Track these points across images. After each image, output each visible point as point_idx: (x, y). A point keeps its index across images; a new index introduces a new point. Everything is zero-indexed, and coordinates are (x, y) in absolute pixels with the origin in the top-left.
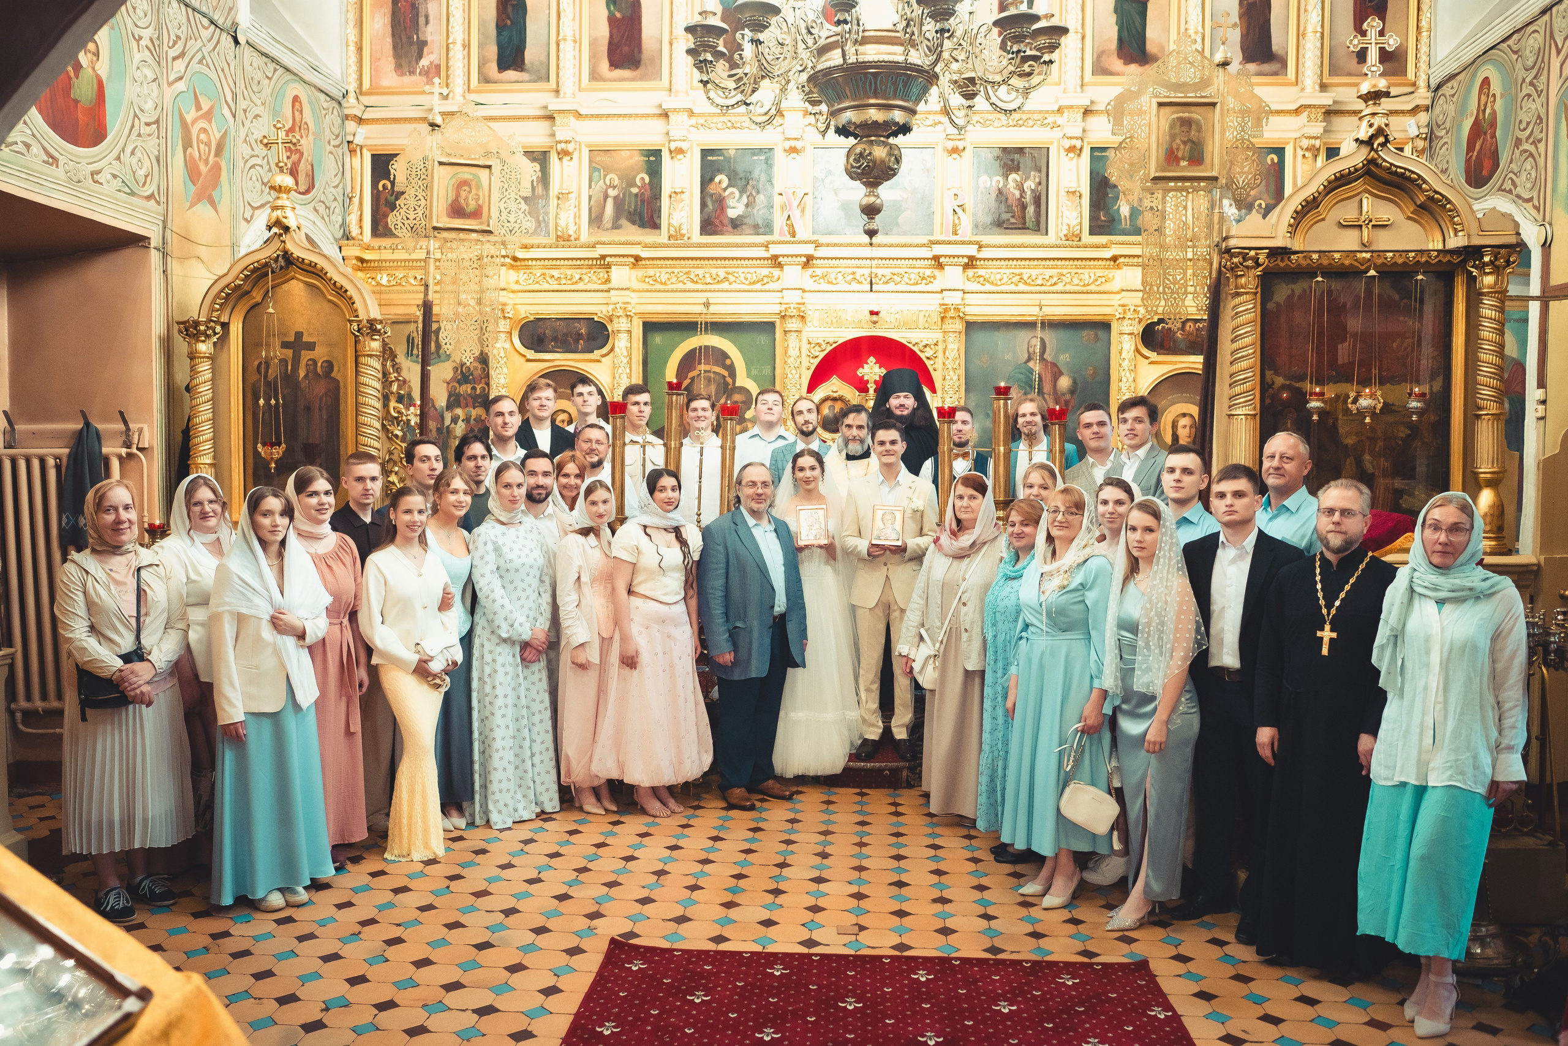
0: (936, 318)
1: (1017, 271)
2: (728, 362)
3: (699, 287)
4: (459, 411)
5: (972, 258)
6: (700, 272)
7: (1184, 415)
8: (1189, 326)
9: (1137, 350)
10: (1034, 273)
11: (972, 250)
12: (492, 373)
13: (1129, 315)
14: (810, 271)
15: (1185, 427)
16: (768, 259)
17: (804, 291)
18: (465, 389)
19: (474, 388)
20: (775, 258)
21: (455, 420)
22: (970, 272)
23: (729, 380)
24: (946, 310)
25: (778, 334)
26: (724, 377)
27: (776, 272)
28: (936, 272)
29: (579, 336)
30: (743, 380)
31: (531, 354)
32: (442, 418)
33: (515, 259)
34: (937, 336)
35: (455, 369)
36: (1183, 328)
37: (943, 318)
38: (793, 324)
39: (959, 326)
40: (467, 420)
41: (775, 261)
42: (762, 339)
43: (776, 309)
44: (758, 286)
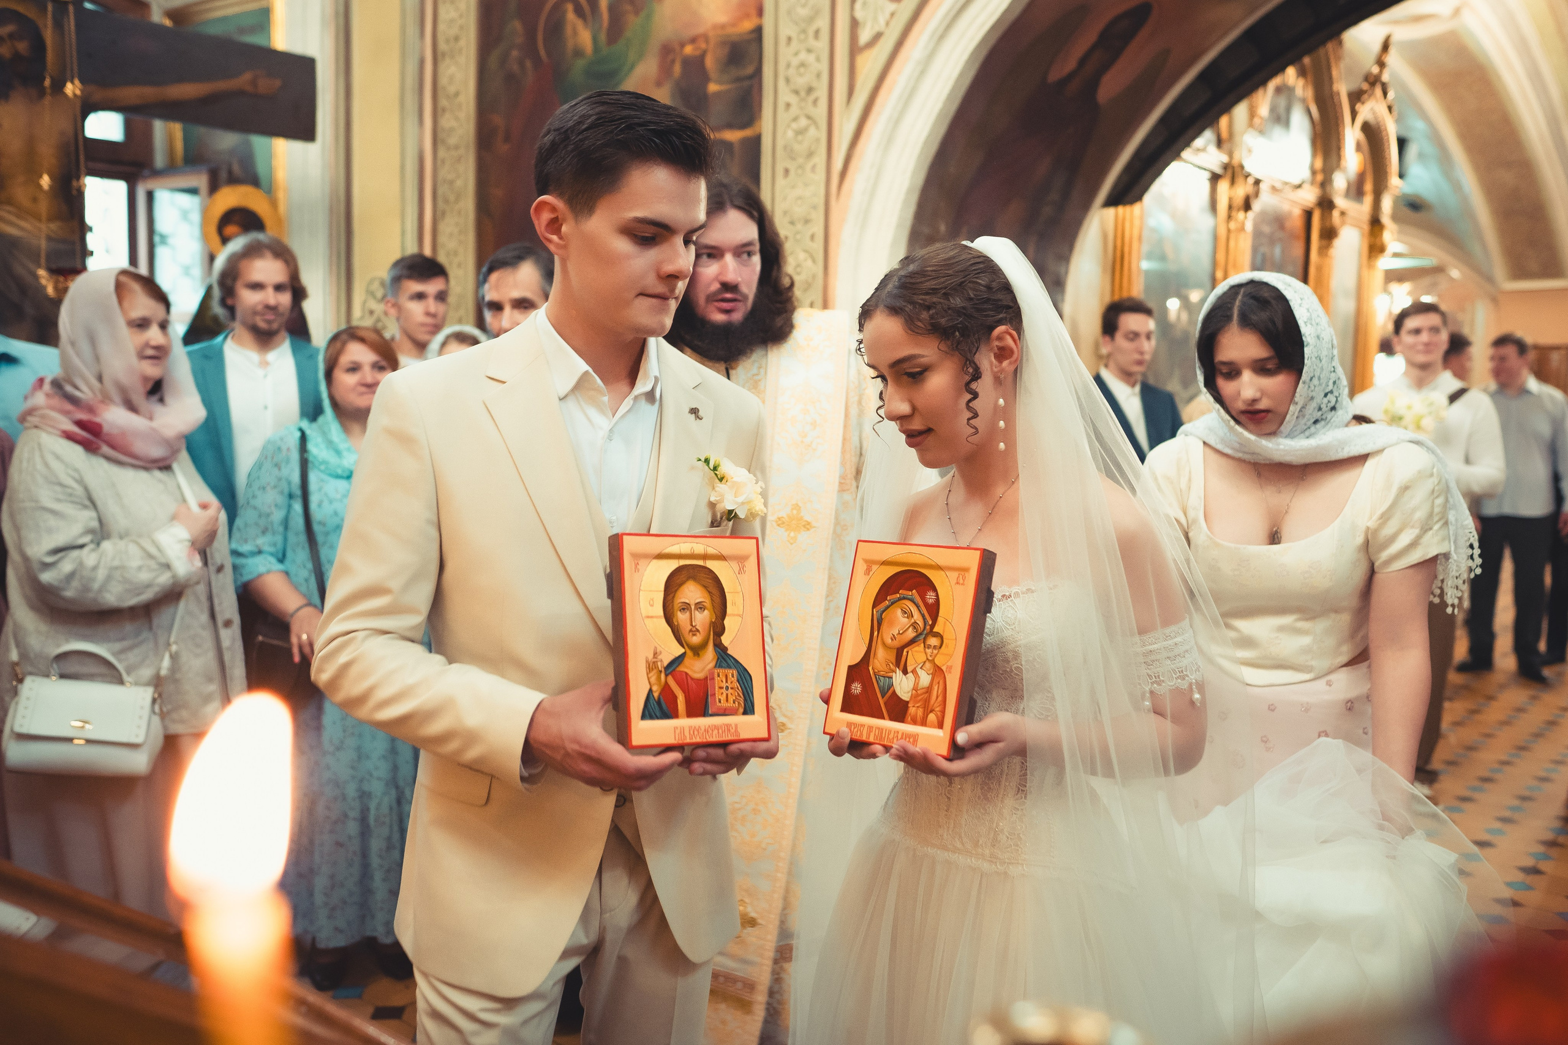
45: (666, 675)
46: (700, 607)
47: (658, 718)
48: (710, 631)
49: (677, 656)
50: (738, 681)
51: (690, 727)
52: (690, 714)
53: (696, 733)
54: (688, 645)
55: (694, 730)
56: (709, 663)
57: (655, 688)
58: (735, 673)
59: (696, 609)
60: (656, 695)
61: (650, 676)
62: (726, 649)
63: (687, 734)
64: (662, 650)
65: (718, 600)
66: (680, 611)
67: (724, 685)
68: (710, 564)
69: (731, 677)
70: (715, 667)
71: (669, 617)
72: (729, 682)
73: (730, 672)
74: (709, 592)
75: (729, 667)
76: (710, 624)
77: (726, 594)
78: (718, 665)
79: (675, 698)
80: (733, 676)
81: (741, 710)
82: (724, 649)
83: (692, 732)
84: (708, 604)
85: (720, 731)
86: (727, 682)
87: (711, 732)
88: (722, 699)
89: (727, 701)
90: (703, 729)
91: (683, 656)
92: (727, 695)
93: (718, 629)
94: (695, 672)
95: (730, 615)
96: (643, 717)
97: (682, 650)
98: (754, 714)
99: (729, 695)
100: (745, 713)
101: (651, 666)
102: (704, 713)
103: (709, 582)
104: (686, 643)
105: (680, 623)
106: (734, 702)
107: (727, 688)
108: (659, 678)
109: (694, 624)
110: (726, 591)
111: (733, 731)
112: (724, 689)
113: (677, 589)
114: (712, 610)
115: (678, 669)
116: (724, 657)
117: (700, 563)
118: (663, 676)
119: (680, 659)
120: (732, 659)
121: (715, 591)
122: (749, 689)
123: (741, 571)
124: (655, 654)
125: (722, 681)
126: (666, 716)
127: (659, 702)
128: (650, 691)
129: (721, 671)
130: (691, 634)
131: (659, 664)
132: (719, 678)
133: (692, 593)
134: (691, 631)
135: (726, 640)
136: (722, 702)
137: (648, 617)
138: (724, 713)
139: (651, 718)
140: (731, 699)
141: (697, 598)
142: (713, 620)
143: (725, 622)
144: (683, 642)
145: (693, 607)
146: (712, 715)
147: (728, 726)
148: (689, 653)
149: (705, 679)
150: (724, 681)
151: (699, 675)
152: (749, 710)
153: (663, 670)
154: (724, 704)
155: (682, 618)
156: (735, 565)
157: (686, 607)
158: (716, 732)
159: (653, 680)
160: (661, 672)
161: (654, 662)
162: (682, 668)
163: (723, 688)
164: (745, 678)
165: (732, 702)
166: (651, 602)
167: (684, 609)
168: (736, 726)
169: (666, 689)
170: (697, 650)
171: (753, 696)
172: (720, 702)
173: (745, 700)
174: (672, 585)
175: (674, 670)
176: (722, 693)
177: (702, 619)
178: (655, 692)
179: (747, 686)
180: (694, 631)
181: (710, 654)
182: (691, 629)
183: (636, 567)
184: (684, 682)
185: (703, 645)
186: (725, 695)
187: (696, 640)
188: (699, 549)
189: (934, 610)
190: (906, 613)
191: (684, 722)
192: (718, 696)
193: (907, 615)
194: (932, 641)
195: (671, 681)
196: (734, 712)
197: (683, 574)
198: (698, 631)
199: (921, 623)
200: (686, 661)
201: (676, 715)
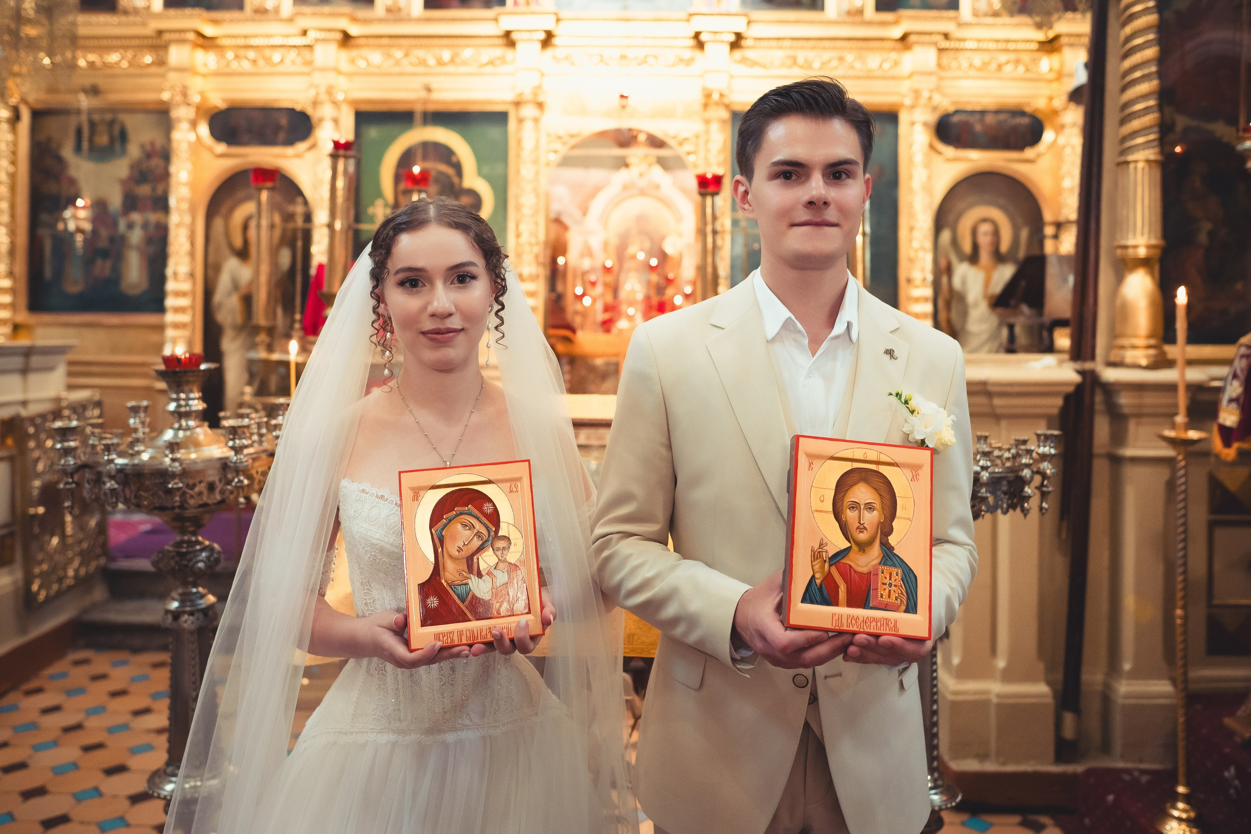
0: (698, 107)
1: (792, 53)
2: (454, 159)
3: (420, 69)
4: (136, 217)
5: (739, 36)
6: (420, 53)
7: (985, 220)
8: (990, 119)
9: (932, 147)
10: (811, 55)
11: (739, 25)
12: (173, 169)
13: (923, 101)
14: (549, 51)
15: (985, 234)
16: (498, 37)
17: (543, 75)
18: (144, 190)
19: (154, 190)
20: (508, 34)
21: (130, 226)
22: (738, 54)
23: (456, 180)
24: (708, 96)
25: (512, 124)
26: (448, 177)
27: (509, 53)
28: (697, 53)
29: (278, 128)
30: (472, 180)
31: (221, 148)
32: (115, 224)
33: (200, 35)
34: (697, 126)
35: (132, 167)
36: (982, 121)
37: (706, 106)
38: (528, 111)
39: (725, 115)
40: (145, 226)
41: (508, 39)
42: (493, 132)
43: (510, 96)
44: (489, 69)
45: (830, 566)
46: (870, 507)
47: (818, 604)
48: (878, 529)
49: (842, 549)
50: (902, 580)
51: (848, 616)
52: (850, 604)
53: (854, 622)
54: (854, 541)
55: (851, 619)
56: (875, 559)
57: (817, 576)
58: (900, 571)
59: (866, 509)
60: (818, 582)
61: (813, 564)
62: (893, 548)
63: (844, 622)
64: (828, 542)
65: (888, 502)
66: (849, 508)
67: (887, 581)
68: (883, 469)
69: (895, 575)
70: (880, 564)
71: (837, 514)
72: (893, 579)
73: (894, 571)
74: (880, 495)
75: (894, 566)
76: (878, 525)
77: (897, 498)
78: (883, 562)
79: (837, 587)
80: (897, 575)
81: (903, 608)
82: (891, 549)
83: (849, 621)
84: (877, 504)
85: (879, 624)
86: (890, 579)
87: (869, 623)
88: (884, 594)
89: (889, 597)
90: (861, 619)
91: (848, 550)
92: (890, 591)
93: (886, 529)
94: (858, 565)
96: (803, 601)
97: (848, 545)
98: (916, 613)
99: (892, 592)
100: (907, 611)
101: (816, 555)
102: (864, 605)
103: (881, 486)
104: (852, 537)
105: (848, 519)
106: (896, 599)
107: (890, 585)
108: (823, 567)
109: (862, 522)
110: (897, 495)
111: (892, 626)
112: (888, 585)
113: (848, 489)
114: (881, 512)
115: (844, 561)
116: (889, 555)
117: (873, 467)
118: (827, 565)
119: (845, 553)
120: (896, 558)
121: (887, 496)
122: (912, 589)
123: (914, 478)
124: (821, 545)
125: (886, 578)
126: (825, 602)
127: (820, 589)
128: (813, 577)
129: (886, 568)
130: (858, 531)
131: (824, 554)
132: (882, 575)
133: (862, 493)
134: (858, 528)
135: (892, 540)
136: (884, 597)
137: (817, 511)
138: (886, 608)
139: (812, 602)
140: (893, 596)
141: (868, 499)
142: (882, 521)
143: (894, 524)
144: (850, 537)
145: (862, 507)
146: (872, 608)
147: (887, 620)
148: (855, 548)
149: (868, 573)
150: (888, 578)
151: (864, 570)
152: (912, 608)
153: (827, 560)
154: (885, 599)
155: (850, 515)
156: (908, 473)
157: (855, 506)
158: (874, 624)
159: (816, 567)
160: (825, 561)
161: (819, 552)
162: (845, 561)
163: (886, 584)
164: (910, 579)
165: (894, 599)
166: (822, 498)
167: (853, 507)
168: (896, 621)
169: (829, 577)
170: (863, 547)
171: (917, 597)
172: (882, 597)
173: (908, 598)
174: (843, 485)
175: (838, 561)
176: (885, 589)
177: (871, 518)
178: (818, 579)
179: (911, 586)
180: (862, 528)
181: (876, 551)
182: (859, 526)
183: (810, 466)
184: (847, 573)
185: (870, 543)
186: (887, 591)
187: (863, 537)
188: (872, 455)
189: (494, 518)
190: (467, 526)
191: (843, 610)
192: (880, 592)
193: (468, 528)
194: (501, 544)
195: (834, 571)
196: (895, 609)
197: (855, 476)
198: (865, 528)
199: (484, 531)
200: (852, 555)
201: (835, 603)
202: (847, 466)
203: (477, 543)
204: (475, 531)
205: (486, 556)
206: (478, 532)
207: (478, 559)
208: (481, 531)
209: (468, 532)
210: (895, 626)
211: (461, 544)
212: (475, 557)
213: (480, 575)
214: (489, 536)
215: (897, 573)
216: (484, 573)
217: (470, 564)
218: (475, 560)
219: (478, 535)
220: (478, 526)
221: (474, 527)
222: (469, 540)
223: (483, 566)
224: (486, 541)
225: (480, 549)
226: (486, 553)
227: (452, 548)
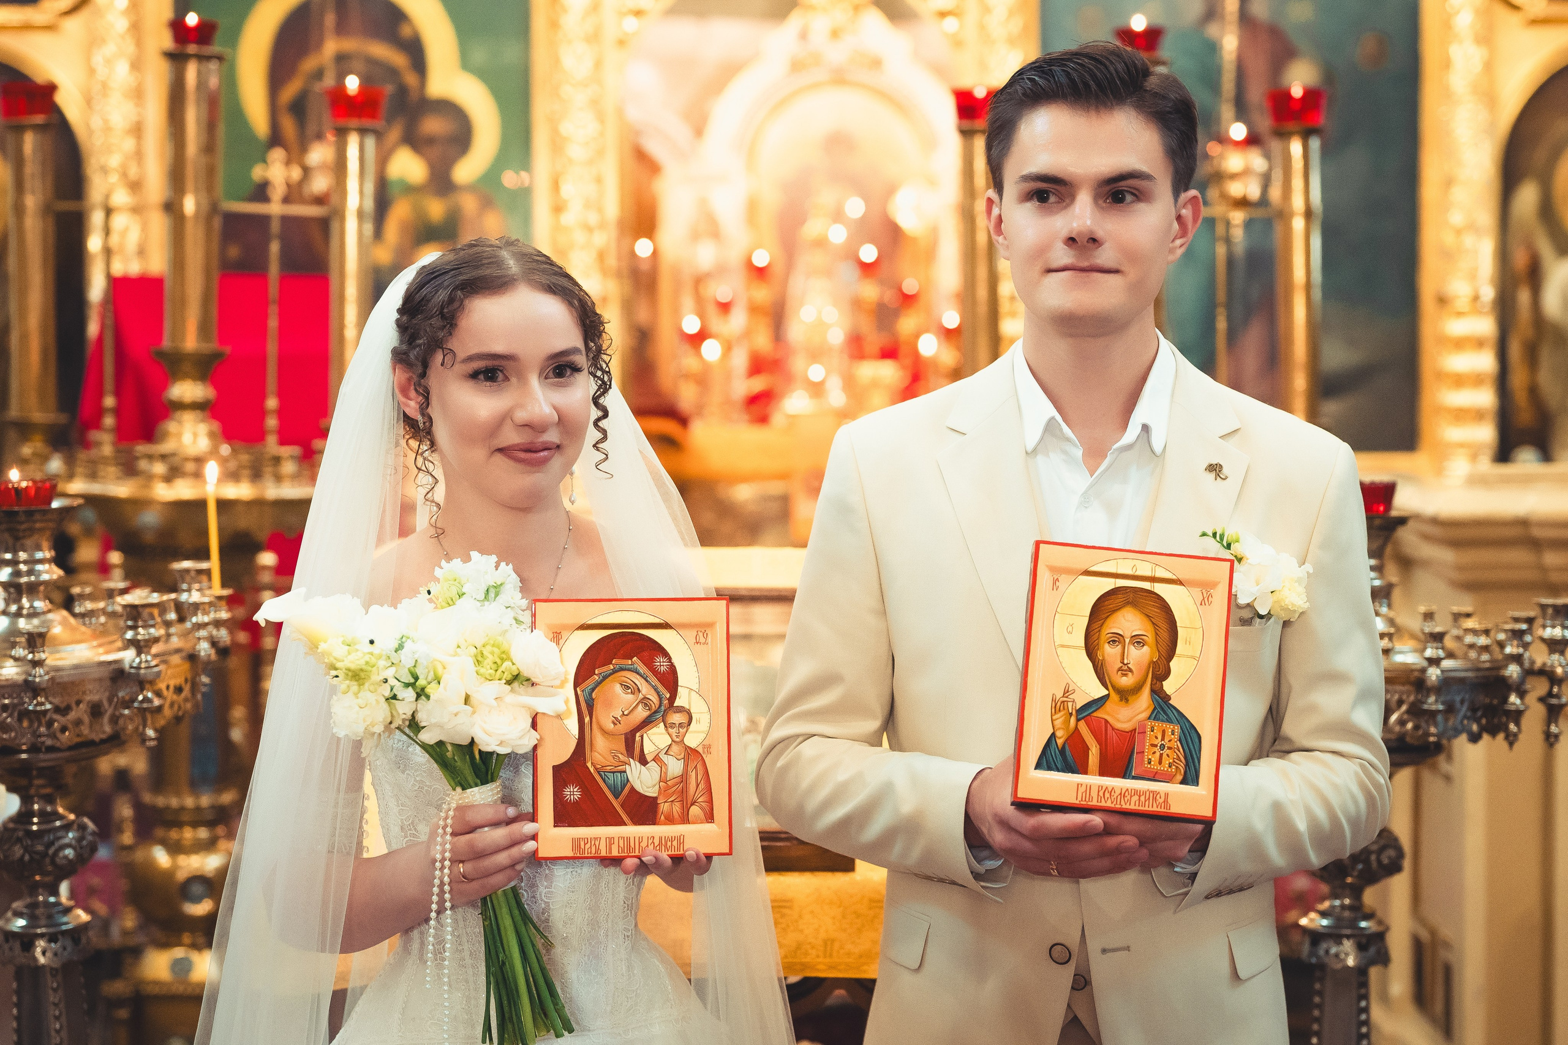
45: (1078, 720)
46: (1138, 641)
47: (1058, 770)
48: (1149, 671)
49: (1096, 698)
50: (1180, 740)
51: (1100, 787)
52: (1103, 772)
53: (1107, 795)
54: (1113, 686)
55: (1104, 790)
56: (1141, 713)
57: (1059, 734)
58: (1177, 729)
59: (1133, 643)
60: (1060, 742)
61: (1054, 717)
62: (1169, 697)
63: (1094, 794)
64: (1076, 688)
65: (1165, 635)
66: (1109, 643)
67: (1158, 742)
68: (1159, 589)
69: (1170, 733)
70: (1149, 718)
71: (1091, 649)
72: (1166, 740)
73: (1169, 728)
74: (1153, 623)
75: (1169, 721)
76: (1149, 664)
77: (1178, 628)
78: (1153, 717)
79: (1087, 749)
80: (1173, 734)
81: (1179, 777)
82: (1166, 698)
83: (1101, 794)
84: (1150, 638)
85: (1142, 798)
86: (1163, 739)
87: (1129, 797)
88: (1153, 759)
89: (1160, 763)
90: (1118, 792)
91: (1104, 698)
92: (1161, 755)
93: (1160, 671)
94: (1118, 721)
95: (1180, 656)
96: (1038, 766)
97: (1105, 692)
98: (1197, 785)
99: (1165, 756)
100: (1184, 782)
101: (1057, 706)
102: (1125, 774)
103: (1155, 611)
104: (1110, 682)
105: (1106, 657)
106: (1170, 767)
107: (1162, 747)
108: (1067, 722)
109: (1125, 662)
110: (1178, 624)
111: (1161, 800)
112: (1158, 748)
113: (1108, 617)
114: (1155, 648)
115: (1095, 714)
116: (1162, 706)
117: (1146, 585)
118: (1073, 720)
119: (1099, 704)
120: (1174, 711)
121: (1164, 626)
122: (1194, 753)
123: (1205, 601)
124: (1066, 692)
125: (1156, 738)
126: (1069, 768)
127: (1062, 752)
128: (1053, 735)
129: (1157, 725)
130: (1120, 672)
131: (1070, 704)
132: (1152, 733)
133: (1128, 622)
134: (1120, 669)
135: (1168, 686)
136: (1152, 763)
137: (1063, 646)
138: (1154, 776)
139: (1049, 768)
140: (1166, 761)
141: (1135, 630)
142: (1155, 660)
143: (1171, 664)
144: (1108, 682)
145: (1127, 641)
146: (1134, 778)
147: (1155, 794)
148: (1114, 696)
149: (1131, 731)
150: (1160, 738)
151: (1126, 726)
152: (1191, 777)
153: (1074, 713)
154: (1155, 766)
155: (1110, 653)
156: (1197, 592)
157: (1117, 639)
158: (1136, 798)
159: (1058, 723)
160: (1071, 714)
161: (1063, 702)
162: (1099, 714)
163: (1156, 746)
164: (1190, 738)
165: (1167, 766)
166: (1070, 629)
167: (1114, 641)
168: (1167, 795)
169: (1075, 736)
170: (1126, 695)
171: (1199, 764)
172: (1149, 763)
173: (1187, 765)
174: (1101, 610)
175: (1089, 715)
176: (1154, 753)
177: (1139, 656)
178: (1060, 738)
179: (1192, 747)
180: (1125, 670)
181: (1144, 701)
182: (1122, 667)
183: (1054, 583)
184: (1102, 731)
185: (1137, 689)
186: (1158, 754)
187: (1126, 681)
188: (1145, 568)
189: (670, 680)
190: (628, 688)
191: (1093, 780)
192: (1147, 756)
193: (630, 691)
194: (676, 718)
195: (1083, 727)
196: (1168, 779)
197: (1120, 599)
198: (1130, 670)
199: (654, 698)
200: (1109, 705)
201: (1084, 771)
202: (1109, 584)
203: (641, 713)
204: (641, 696)
205: (654, 734)
206: (645, 698)
207: (642, 737)
208: (649, 696)
209: (631, 696)
210: (1166, 801)
211: (618, 714)
212: (638, 735)
213: (643, 761)
214: (660, 706)
215: (1173, 731)
216: (649, 758)
217: (631, 744)
218: (638, 738)
219: (645, 701)
220: (645, 689)
221: (639, 690)
222: (630, 709)
223: (649, 749)
224: (656, 712)
225: (646, 723)
226: (655, 730)
227: (605, 717)
